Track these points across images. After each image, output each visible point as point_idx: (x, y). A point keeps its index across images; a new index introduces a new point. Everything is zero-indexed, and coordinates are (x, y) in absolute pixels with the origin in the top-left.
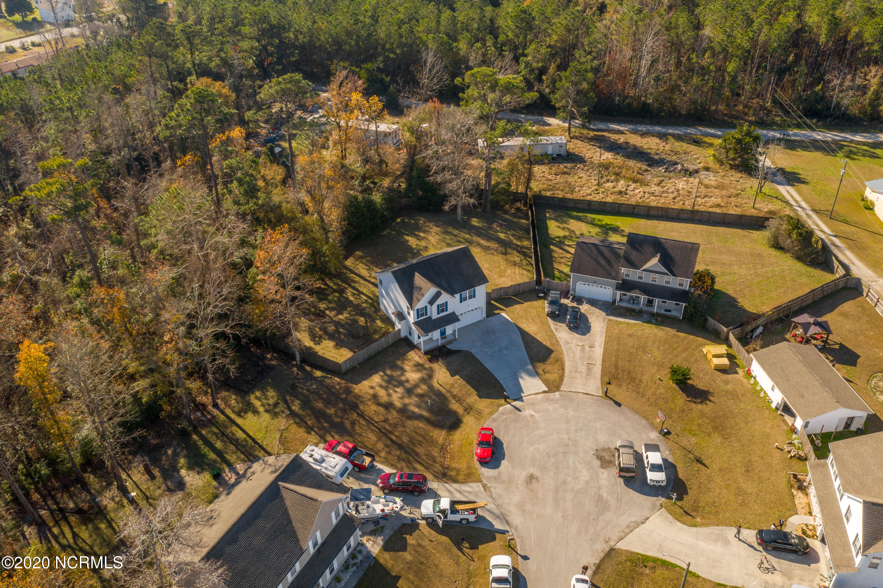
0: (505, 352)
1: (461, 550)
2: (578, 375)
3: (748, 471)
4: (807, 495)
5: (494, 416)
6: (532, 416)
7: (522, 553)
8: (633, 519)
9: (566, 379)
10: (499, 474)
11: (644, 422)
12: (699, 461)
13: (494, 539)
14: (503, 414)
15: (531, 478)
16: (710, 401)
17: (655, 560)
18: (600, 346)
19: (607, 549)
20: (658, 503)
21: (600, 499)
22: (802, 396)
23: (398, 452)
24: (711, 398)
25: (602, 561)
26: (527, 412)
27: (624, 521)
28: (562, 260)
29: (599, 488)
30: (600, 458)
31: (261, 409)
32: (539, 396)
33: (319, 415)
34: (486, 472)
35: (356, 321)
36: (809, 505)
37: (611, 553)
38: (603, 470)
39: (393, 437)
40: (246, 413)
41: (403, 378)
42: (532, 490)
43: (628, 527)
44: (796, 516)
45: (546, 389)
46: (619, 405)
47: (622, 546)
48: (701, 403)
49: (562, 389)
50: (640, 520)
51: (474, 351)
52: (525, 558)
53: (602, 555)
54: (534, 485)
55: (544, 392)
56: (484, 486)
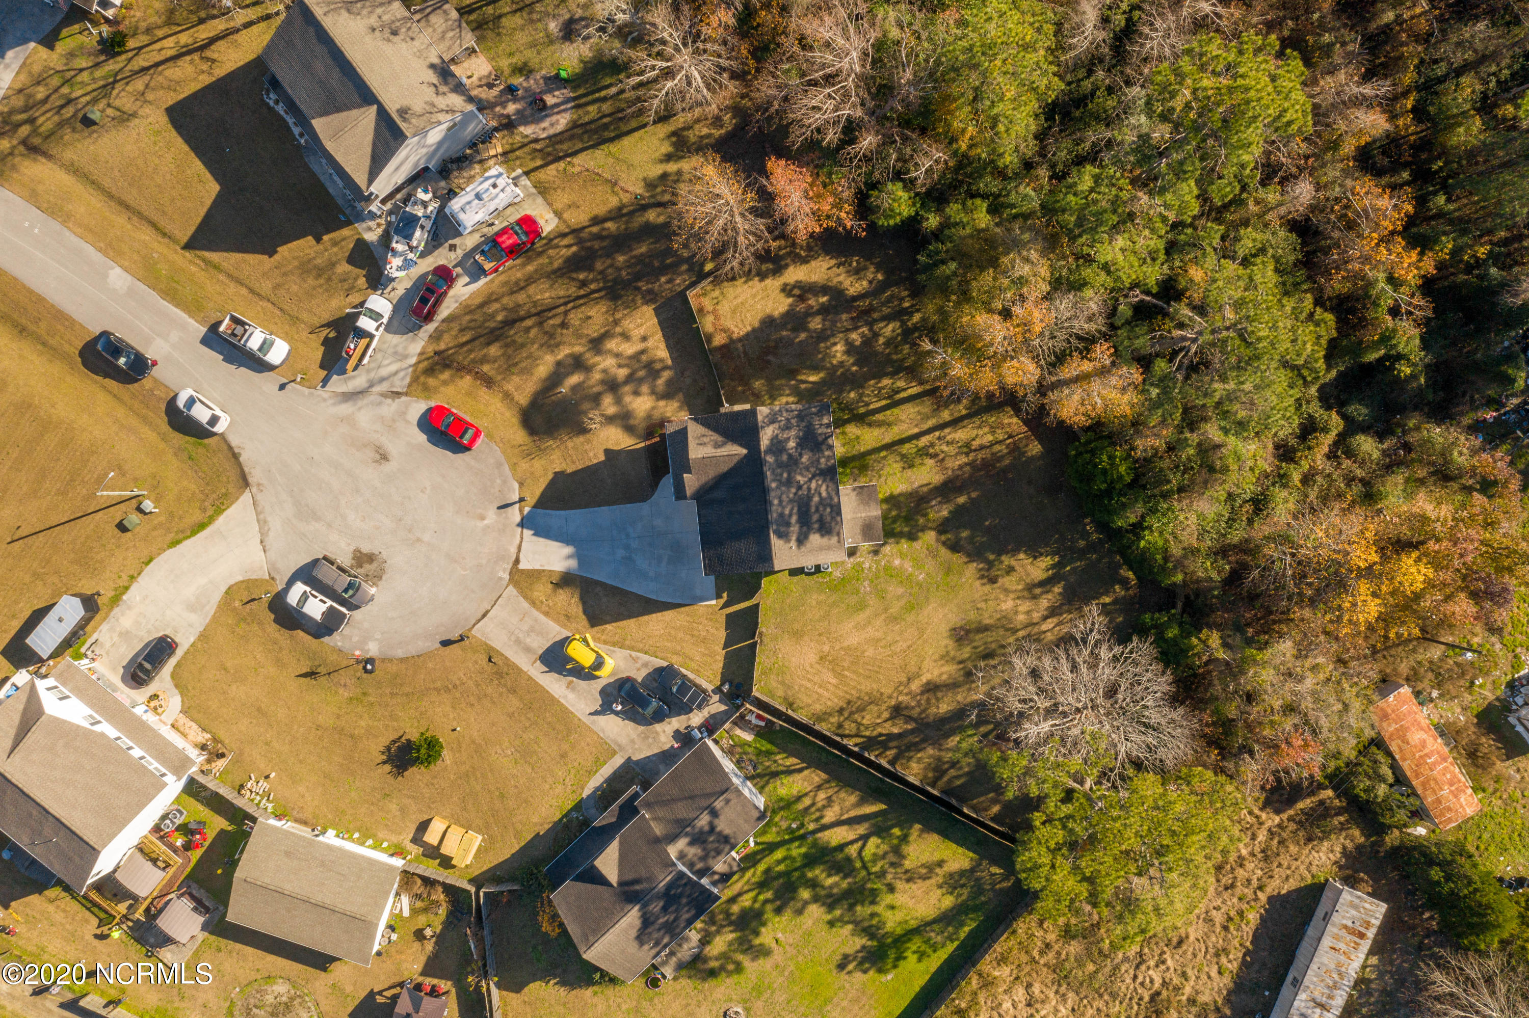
0: (620, 553)
1: (328, 325)
2: (525, 627)
3: (259, 709)
4: (196, 746)
5: (506, 468)
6: (482, 518)
7: (288, 387)
8: (271, 534)
9: (525, 605)
10: (408, 422)
11: (400, 653)
12: (311, 674)
13: (322, 366)
14: (504, 482)
15: (384, 457)
16: (384, 763)
17: (211, 520)
18: (565, 697)
19: (250, 480)
20: (277, 577)
21: (315, 516)
22: (288, 854)
23: (500, 318)
24: (388, 768)
25: (240, 465)
26: (492, 516)
27: (275, 524)
28: (822, 795)
29: (329, 526)
30: (370, 558)
31: (672, 167)
32: (513, 550)
33: (620, 242)
34: (418, 407)
35: (816, 368)
36: (184, 735)
37: (244, 482)
38: (352, 548)
39: (529, 323)
40: (674, 144)
41: (645, 389)
42: (365, 446)
43: (265, 522)
44: (179, 707)
45: (521, 566)
46: (446, 643)
47: (246, 497)
48: (388, 749)
49: (511, 587)
50: (267, 543)
51: (644, 508)
52: (282, 387)
53: (246, 470)
54: (371, 454)
55: (517, 561)
56: (398, 394)
